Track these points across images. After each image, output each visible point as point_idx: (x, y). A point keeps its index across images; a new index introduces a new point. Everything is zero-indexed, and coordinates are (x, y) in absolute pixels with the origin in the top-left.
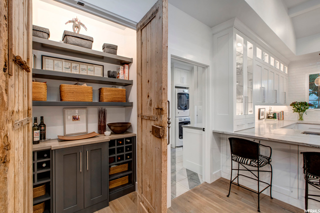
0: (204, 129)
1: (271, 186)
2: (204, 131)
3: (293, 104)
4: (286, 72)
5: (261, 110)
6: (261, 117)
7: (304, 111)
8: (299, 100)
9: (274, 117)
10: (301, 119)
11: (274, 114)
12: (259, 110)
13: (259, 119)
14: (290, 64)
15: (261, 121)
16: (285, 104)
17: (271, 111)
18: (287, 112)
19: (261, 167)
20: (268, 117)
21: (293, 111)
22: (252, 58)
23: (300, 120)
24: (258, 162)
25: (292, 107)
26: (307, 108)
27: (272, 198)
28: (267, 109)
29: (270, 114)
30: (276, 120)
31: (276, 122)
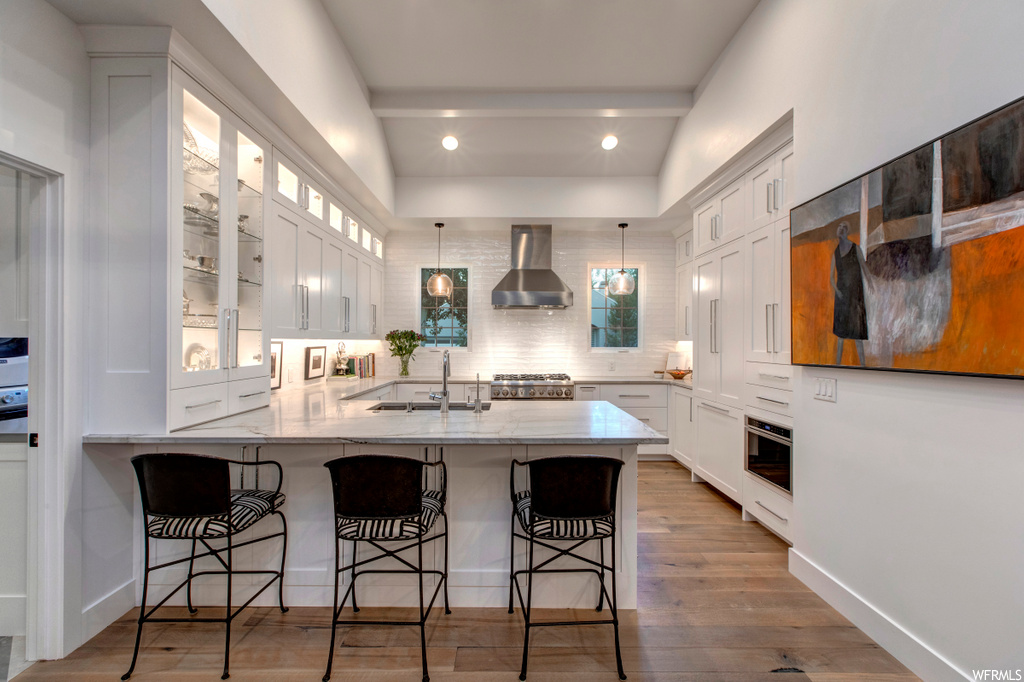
0: (34, 437)
1: (281, 575)
2: (33, 444)
3: (392, 336)
4: (379, 254)
5: (314, 353)
6: (313, 373)
7: (411, 352)
8: (402, 327)
9: (349, 371)
10: (405, 371)
11: (351, 362)
12: (308, 351)
13: (307, 377)
14: (387, 237)
15: (313, 384)
16: (374, 335)
17: (344, 356)
18: (382, 355)
19: (238, 531)
20: (337, 372)
21: (391, 353)
22: (261, 190)
23: (402, 374)
24: (228, 522)
25: (388, 343)
26: (416, 346)
27: (284, 610)
28: (332, 349)
29: (340, 363)
30: (351, 378)
31: (351, 384)
